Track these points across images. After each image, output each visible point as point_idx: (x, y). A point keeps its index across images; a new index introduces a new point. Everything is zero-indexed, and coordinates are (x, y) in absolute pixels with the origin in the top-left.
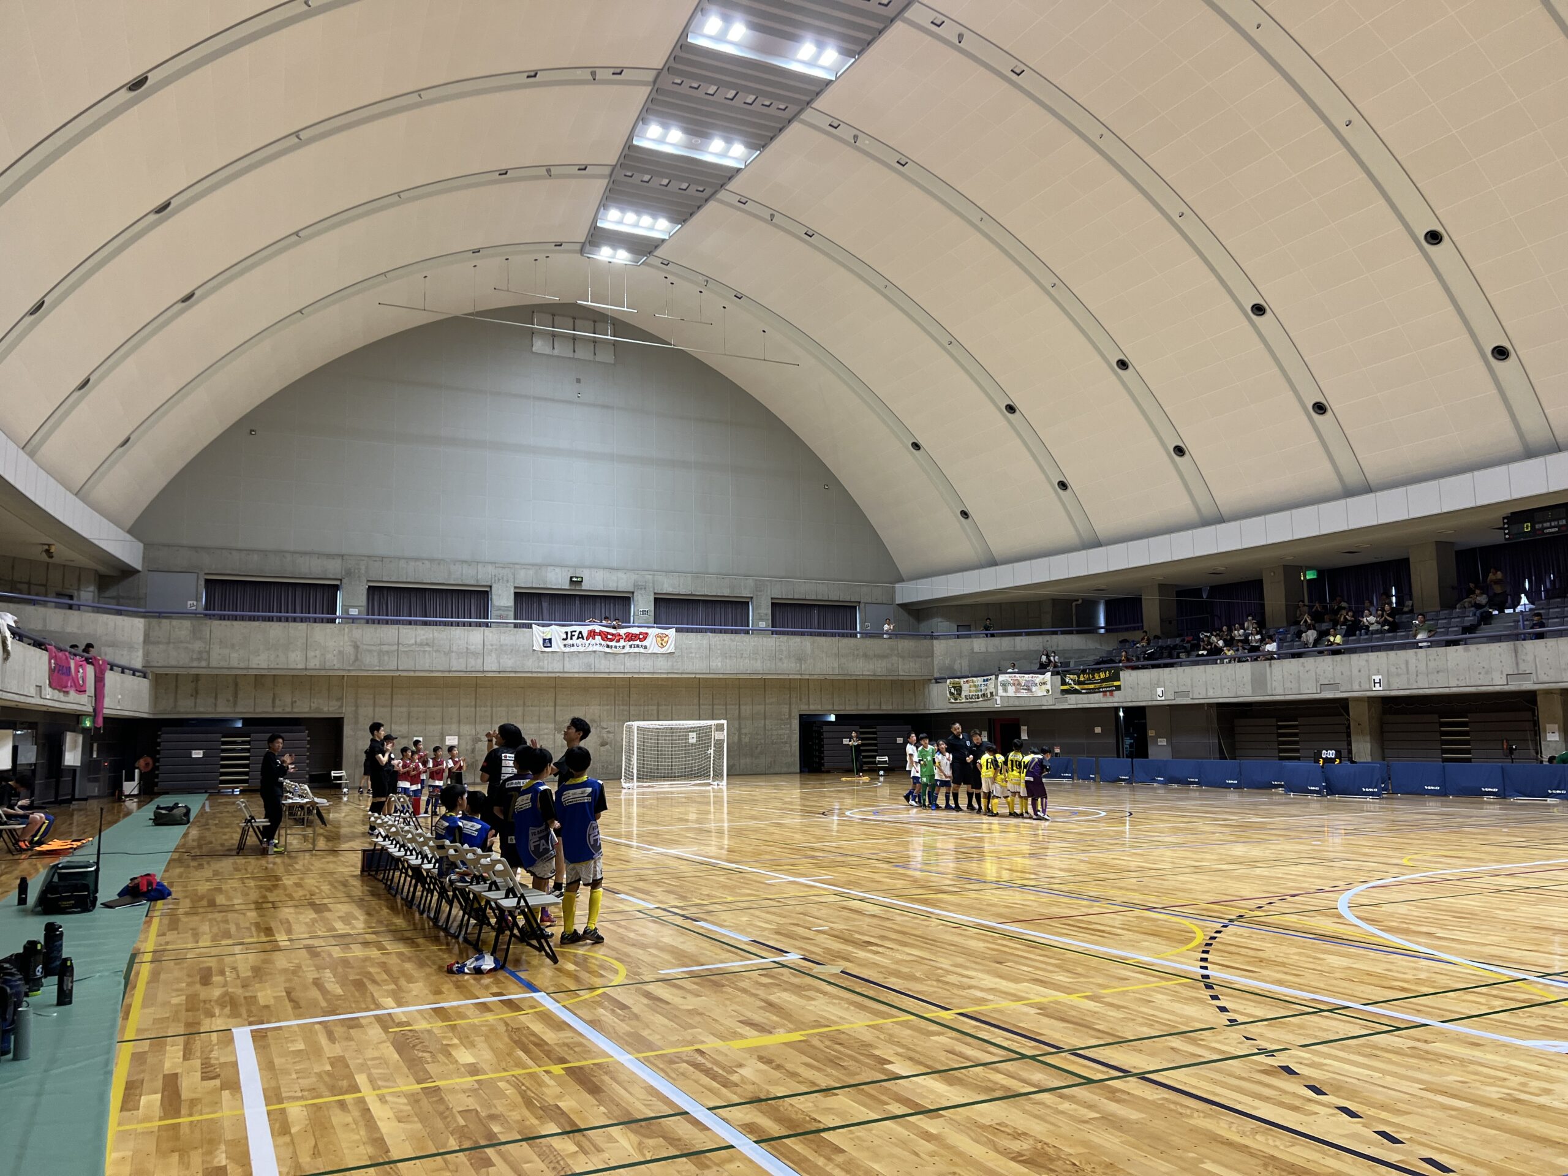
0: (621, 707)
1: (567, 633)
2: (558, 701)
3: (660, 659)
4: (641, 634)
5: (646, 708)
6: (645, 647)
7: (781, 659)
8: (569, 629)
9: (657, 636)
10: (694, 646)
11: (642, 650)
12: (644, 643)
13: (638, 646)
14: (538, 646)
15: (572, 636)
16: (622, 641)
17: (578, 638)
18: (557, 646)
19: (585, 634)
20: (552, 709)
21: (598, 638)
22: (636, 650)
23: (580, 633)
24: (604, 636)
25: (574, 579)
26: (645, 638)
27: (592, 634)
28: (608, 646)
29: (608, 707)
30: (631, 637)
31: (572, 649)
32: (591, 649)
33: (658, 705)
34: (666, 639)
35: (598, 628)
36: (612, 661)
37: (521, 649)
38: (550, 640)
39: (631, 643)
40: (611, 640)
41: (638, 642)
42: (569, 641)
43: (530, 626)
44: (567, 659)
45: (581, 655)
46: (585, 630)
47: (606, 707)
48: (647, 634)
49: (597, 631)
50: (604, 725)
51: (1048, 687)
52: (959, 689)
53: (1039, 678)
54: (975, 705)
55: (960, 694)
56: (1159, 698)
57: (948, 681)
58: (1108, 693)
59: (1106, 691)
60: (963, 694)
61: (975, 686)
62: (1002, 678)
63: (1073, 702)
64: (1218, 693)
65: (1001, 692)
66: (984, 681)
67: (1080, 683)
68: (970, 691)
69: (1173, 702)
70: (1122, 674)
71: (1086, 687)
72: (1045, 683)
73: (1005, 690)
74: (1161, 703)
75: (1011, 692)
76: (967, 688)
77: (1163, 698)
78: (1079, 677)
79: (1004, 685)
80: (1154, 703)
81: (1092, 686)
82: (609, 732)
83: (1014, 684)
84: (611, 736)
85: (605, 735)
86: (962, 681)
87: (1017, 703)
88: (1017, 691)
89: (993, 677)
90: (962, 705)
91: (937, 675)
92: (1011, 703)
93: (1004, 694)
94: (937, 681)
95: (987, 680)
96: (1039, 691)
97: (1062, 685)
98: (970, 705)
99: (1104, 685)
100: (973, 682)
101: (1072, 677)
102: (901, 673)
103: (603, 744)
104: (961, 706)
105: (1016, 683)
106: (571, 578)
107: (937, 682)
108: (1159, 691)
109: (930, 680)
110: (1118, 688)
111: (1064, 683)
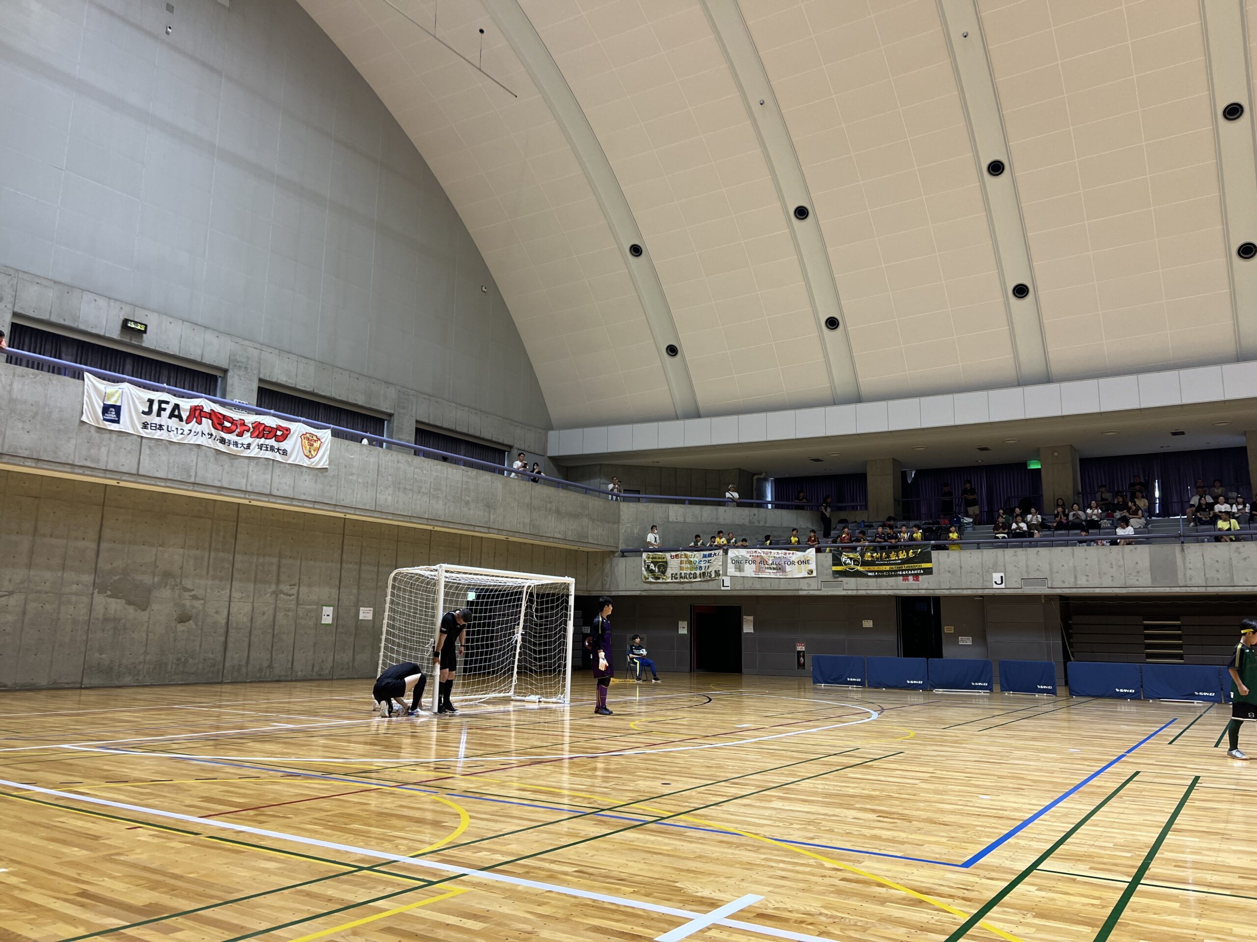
0: (221, 555)
1: (151, 402)
2: (107, 533)
3: (306, 477)
4: (279, 428)
5: (261, 560)
6: (285, 452)
7: (467, 503)
8: (157, 396)
9: (304, 436)
10: (356, 464)
11: (278, 457)
12: (283, 445)
13: (272, 449)
14: (92, 414)
15: (161, 409)
16: (247, 435)
17: (171, 415)
18: (129, 422)
19: (185, 415)
20: (94, 546)
21: (207, 423)
22: (269, 455)
23: (177, 406)
24: (218, 421)
25: (132, 325)
26: (284, 437)
27: (197, 414)
28: (223, 441)
29: (198, 552)
30: (261, 431)
31: (158, 434)
32: (192, 440)
33: (280, 556)
34: (316, 445)
35: (208, 406)
36: (226, 466)
37: (56, 415)
38: (118, 409)
39: (262, 441)
40: (229, 431)
41: (272, 442)
42: (154, 419)
43: (78, 375)
44: (146, 451)
45: (173, 448)
46: (186, 405)
47: (194, 552)
48: (288, 430)
49: (206, 409)
50: (188, 583)
51: (812, 566)
52: (663, 566)
53: (797, 556)
54: (687, 586)
55: (664, 573)
56: (995, 586)
57: (644, 555)
58: (911, 578)
59: (907, 575)
60: (669, 572)
61: (690, 562)
62: (732, 553)
63: (850, 587)
64: (1095, 582)
65: (731, 570)
66: (705, 556)
67: (864, 563)
68: (681, 568)
69: (1019, 591)
70: (934, 554)
71: (876, 568)
72: (806, 562)
73: (740, 569)
74: (998, 592)
75: (749, 570)
76: (674, 564)
77: (1003, 586)
78: (862, 555)
79: (739, 564)
80: (986, 592)
81: (888, 568)
82: (195, 597)
83: (754, 562)
84: (198, 604)
85: (188, 603)
86: (668, 555)
87: (758, 586)
88: (759, 570)
89: (721, 551)
90: (667, 585)
91: (622, 546)
92: (748, 586)
93: (738, 574)
94: (623, 554)
95: (710, 555)
96: (796, 572)
97: (834, 565)
98: (681, 587)
99: (905, 566)
100: (686, 556)
101: (851, 555)
102: (590, 541)
103: (183, 619)
104: (664, 587)
105: (758, 560)
106: (126, 321)
107: (623, 556)
108: (996, 577)
109: (613, 552)
110: (929, 571)
111: (837, 561)
